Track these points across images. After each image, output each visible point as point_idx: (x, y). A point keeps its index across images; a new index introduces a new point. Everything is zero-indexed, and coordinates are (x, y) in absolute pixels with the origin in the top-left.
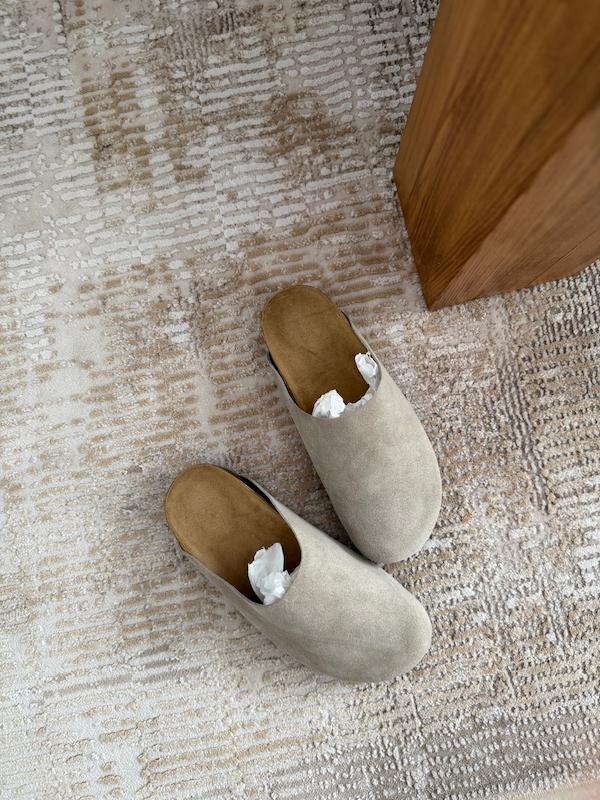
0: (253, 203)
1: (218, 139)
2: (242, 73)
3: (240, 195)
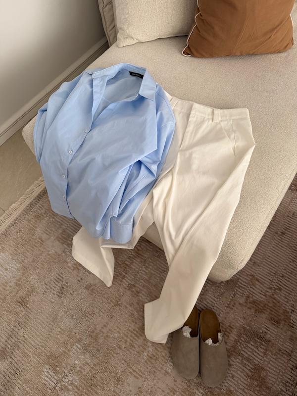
0: (236, 383)
1: (240, 361)
2: (256, 352)
3: (235, 378)
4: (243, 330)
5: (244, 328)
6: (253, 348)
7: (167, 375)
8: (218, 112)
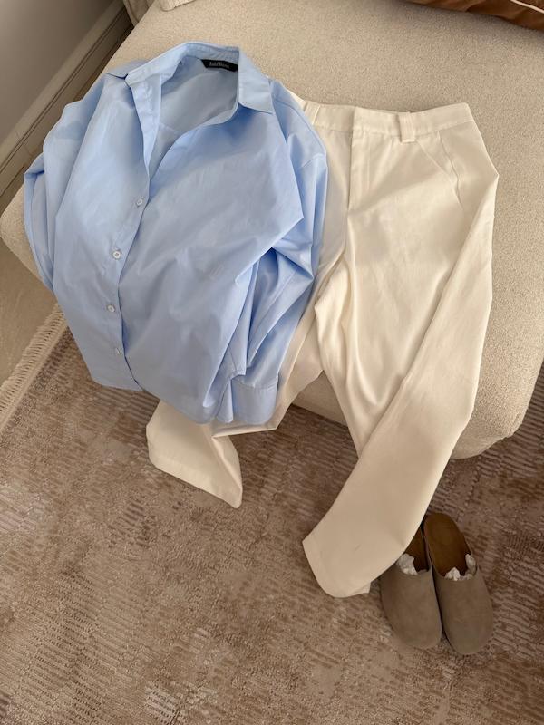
0: (511, 636)
3: (508, 629)
4: (506, 539)
5: (507, 534)
6: (529, 567)
7: (384, 650)
8: (407, 118)
